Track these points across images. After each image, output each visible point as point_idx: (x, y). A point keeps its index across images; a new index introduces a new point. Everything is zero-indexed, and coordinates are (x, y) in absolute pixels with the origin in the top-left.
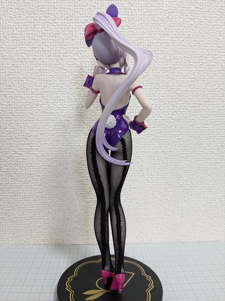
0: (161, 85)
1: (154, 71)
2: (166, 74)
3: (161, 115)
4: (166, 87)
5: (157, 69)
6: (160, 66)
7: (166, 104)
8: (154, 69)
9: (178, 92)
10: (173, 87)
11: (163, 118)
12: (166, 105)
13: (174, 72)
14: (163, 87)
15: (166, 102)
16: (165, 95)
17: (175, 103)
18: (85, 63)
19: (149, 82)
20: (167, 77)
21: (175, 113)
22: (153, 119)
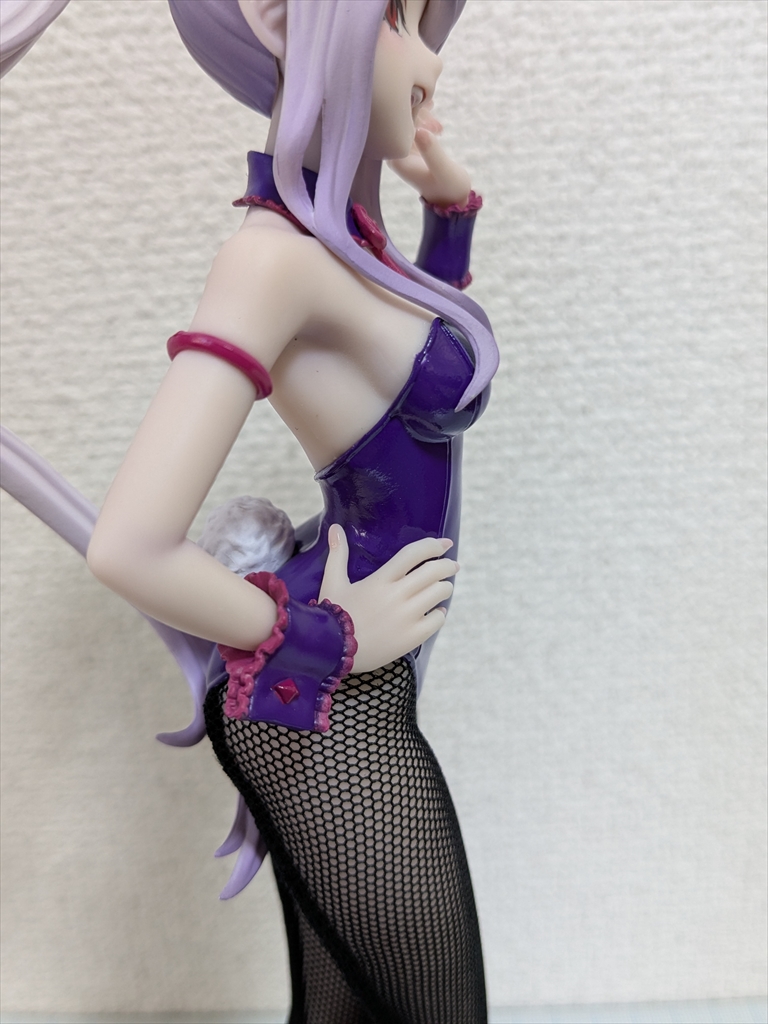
0: (623, 143)
1: (576, 57)
2: (657, 69)
3: (627, 337)
4: (656, 158)
5: (594, 41)
6: (610, 21)
7: (656, 264)
8: (574, 41)
9: (736, 184)
10: (703, 154)
11: (642, 354)
12: (656, 274)
13: (708, 57)
14: (634, 160)
15: (654, 256)
16: (652, 210)
17: (713, 255)
18: (131, 40)
19: (546, 130)
20: (656, 89)
21: (716, 319)
22: (578, 360)
